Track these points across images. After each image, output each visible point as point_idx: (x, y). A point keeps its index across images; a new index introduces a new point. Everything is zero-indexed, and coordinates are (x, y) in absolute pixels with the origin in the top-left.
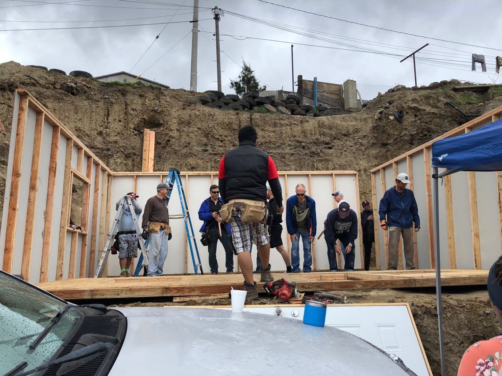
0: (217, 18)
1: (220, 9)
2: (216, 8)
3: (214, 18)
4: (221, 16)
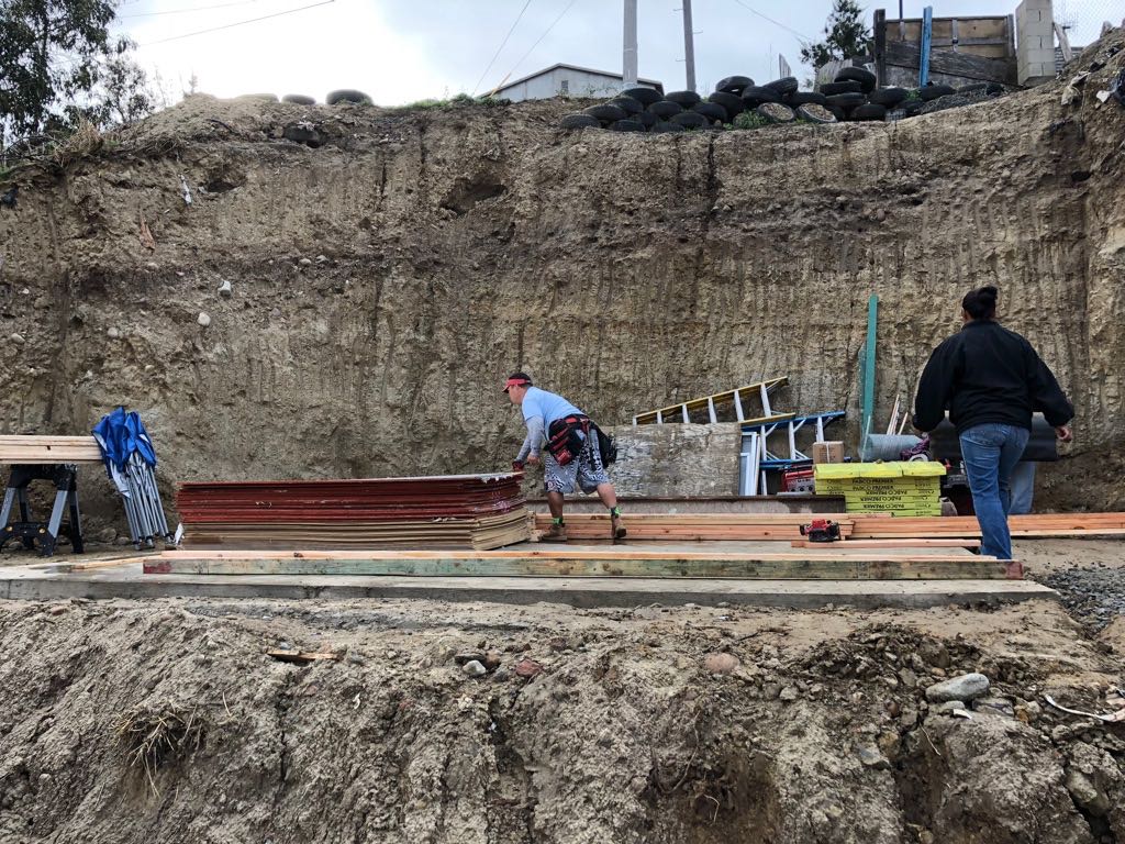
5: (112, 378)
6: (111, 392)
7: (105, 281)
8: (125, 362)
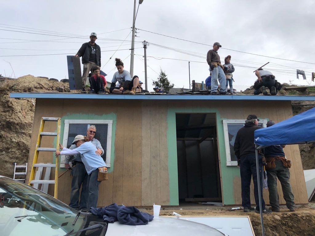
0: (145, 47)
1: (147, 42)
2: (145, 41)
3: (144, 47)
4: (147, 46)
5: (13, 154)
6: (11, 158)
7: (11, 125)
8: (16, 149)
